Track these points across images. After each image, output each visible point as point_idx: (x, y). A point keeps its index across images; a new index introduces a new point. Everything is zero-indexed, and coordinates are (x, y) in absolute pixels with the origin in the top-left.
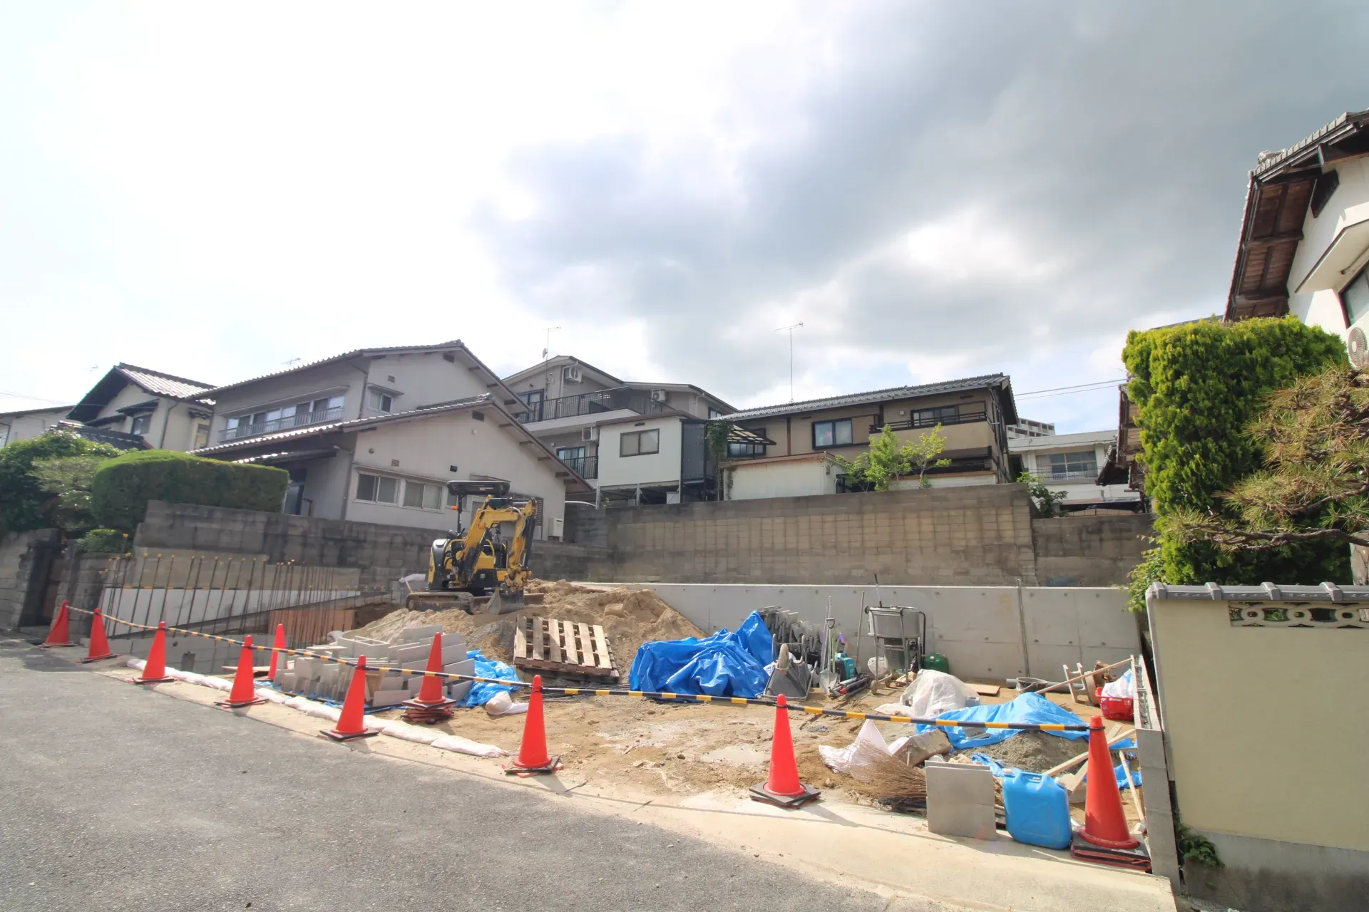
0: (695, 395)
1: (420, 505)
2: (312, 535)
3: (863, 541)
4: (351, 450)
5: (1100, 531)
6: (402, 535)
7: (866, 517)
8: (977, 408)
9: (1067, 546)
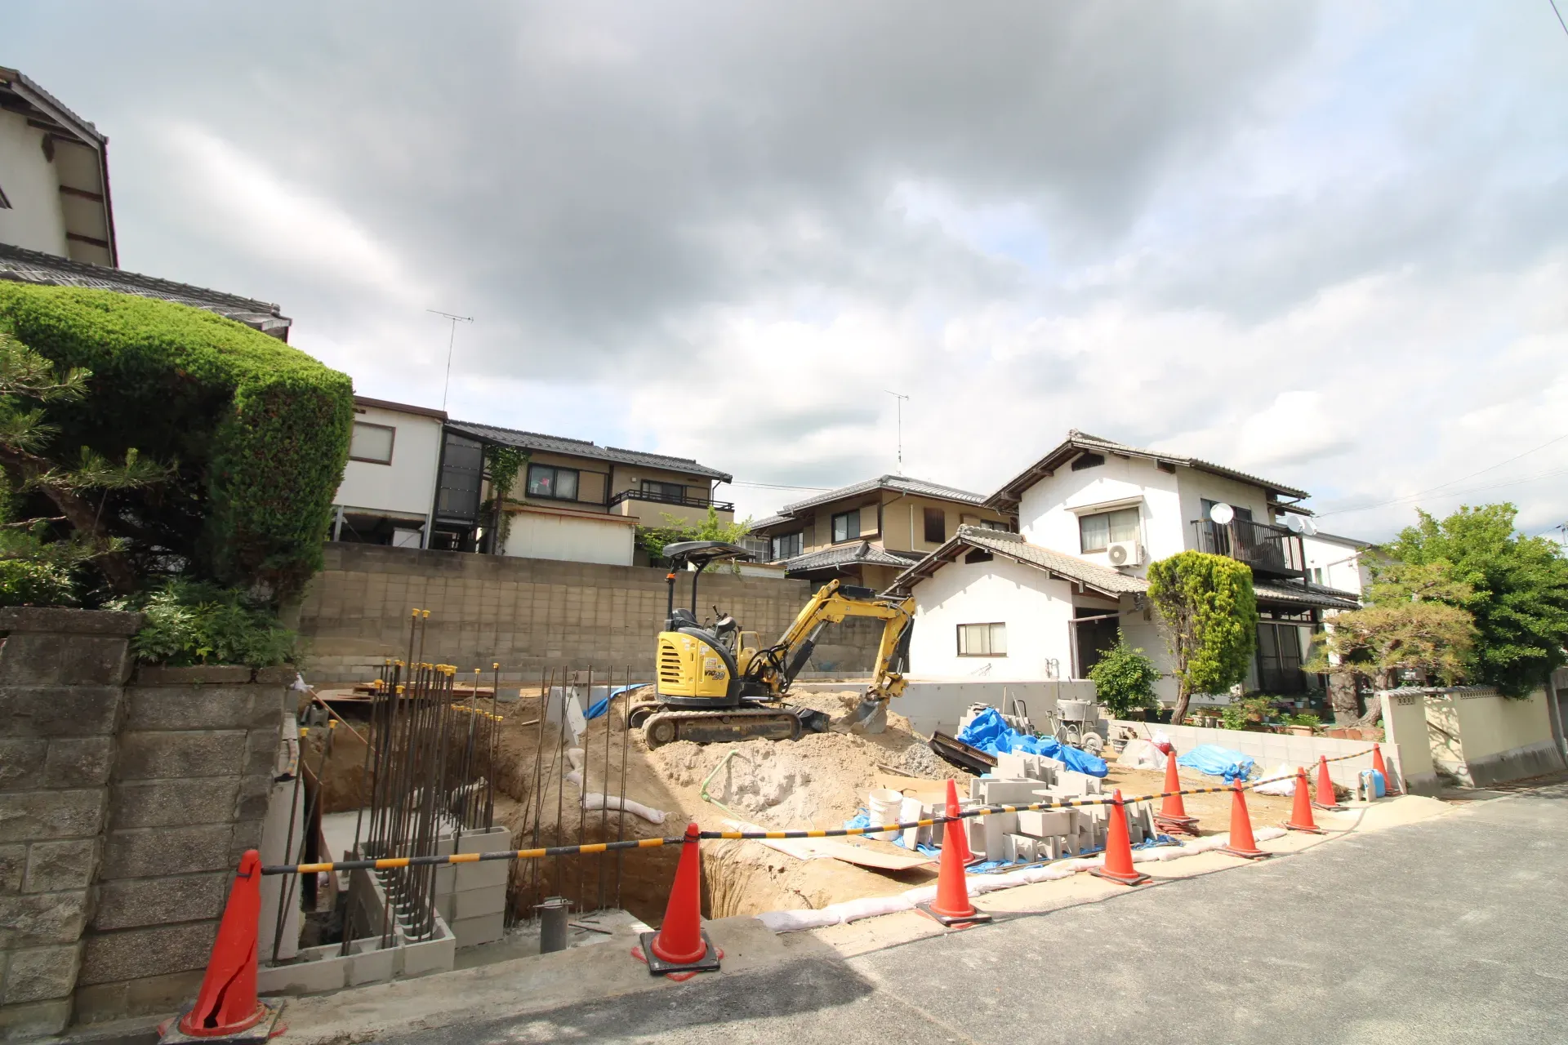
8: (701, 494)
9: (832, 636)
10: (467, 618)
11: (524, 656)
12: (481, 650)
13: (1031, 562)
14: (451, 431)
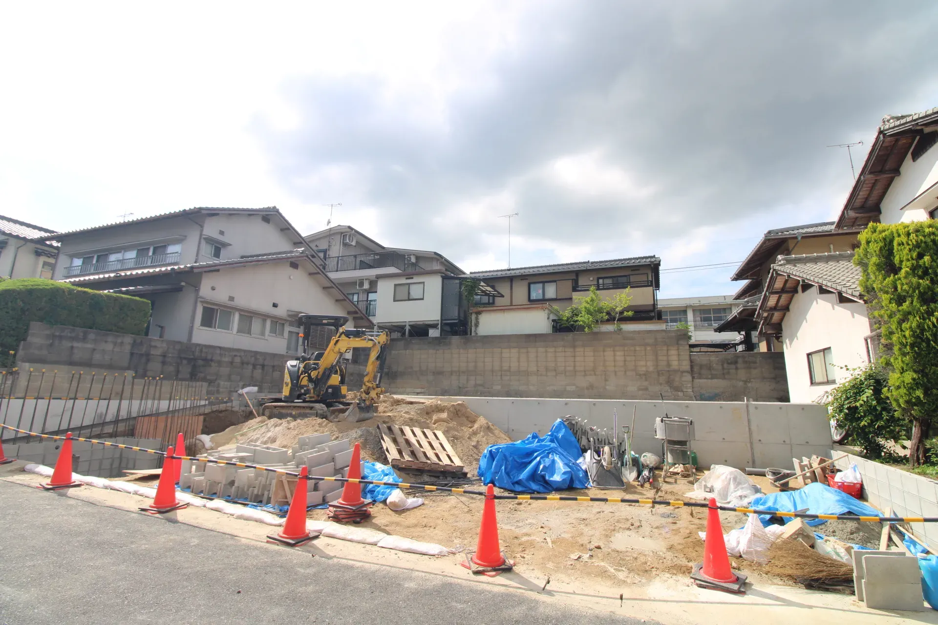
0: (438, 260)
1: (249, 332)
2: (170, 355)
3: (575, 366)
4: (196, 287)
5: (736, 362)
6: (240, 356)
7: (577, 349)
10: (454, 369)
11: (481, 388)
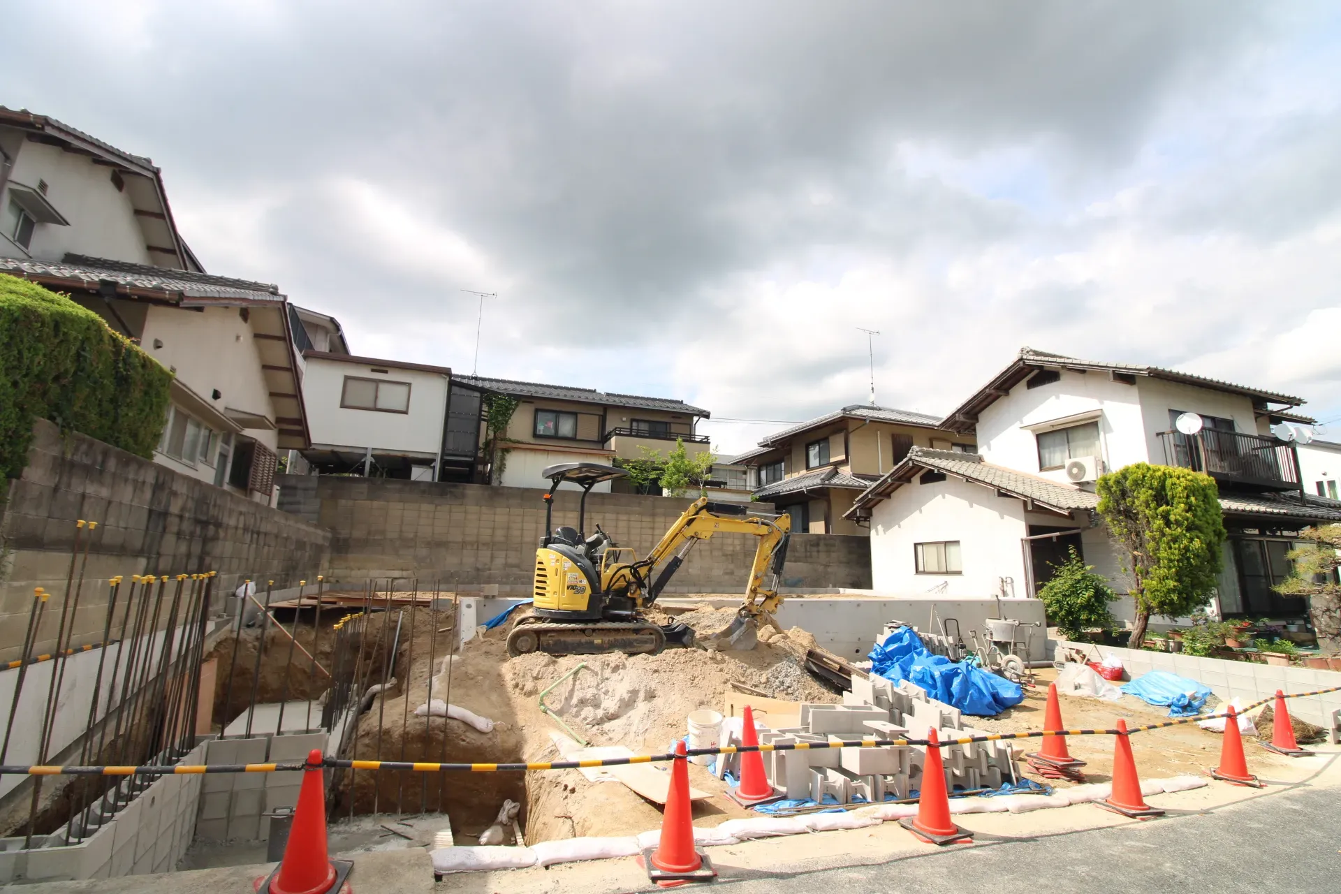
7: (657, 519)
8: (685, 430)
9: (797, 554)
10: (468, 539)
11: (515, 570)
12: (480, 566)
13: (979, 481)
14: (456, 385)
